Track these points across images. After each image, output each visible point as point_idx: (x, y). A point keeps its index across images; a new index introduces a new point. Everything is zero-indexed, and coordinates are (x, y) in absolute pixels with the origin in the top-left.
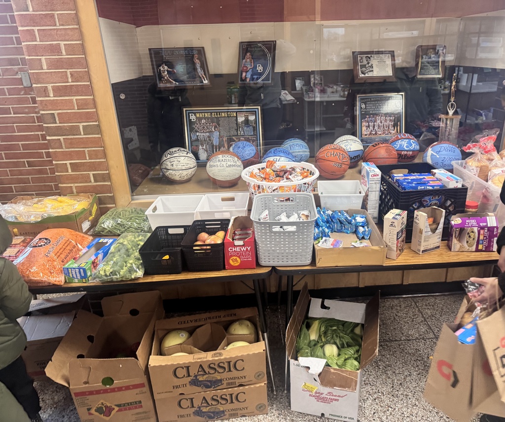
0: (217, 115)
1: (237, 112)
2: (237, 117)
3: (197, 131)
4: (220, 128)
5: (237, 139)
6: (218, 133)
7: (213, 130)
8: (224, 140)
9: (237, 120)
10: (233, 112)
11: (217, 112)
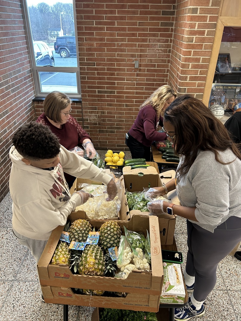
0: (226, 87)
1: (236, 87)
2: (236, 89)
3: (214, 95)
4: (226, 94)
5: (234, 100)
6: (225, 97)
7: (223, 95)
8: (227, 100)
9: (235, 91)
10: (234, 86)
11: (226, 86)
